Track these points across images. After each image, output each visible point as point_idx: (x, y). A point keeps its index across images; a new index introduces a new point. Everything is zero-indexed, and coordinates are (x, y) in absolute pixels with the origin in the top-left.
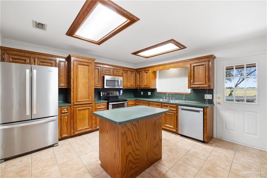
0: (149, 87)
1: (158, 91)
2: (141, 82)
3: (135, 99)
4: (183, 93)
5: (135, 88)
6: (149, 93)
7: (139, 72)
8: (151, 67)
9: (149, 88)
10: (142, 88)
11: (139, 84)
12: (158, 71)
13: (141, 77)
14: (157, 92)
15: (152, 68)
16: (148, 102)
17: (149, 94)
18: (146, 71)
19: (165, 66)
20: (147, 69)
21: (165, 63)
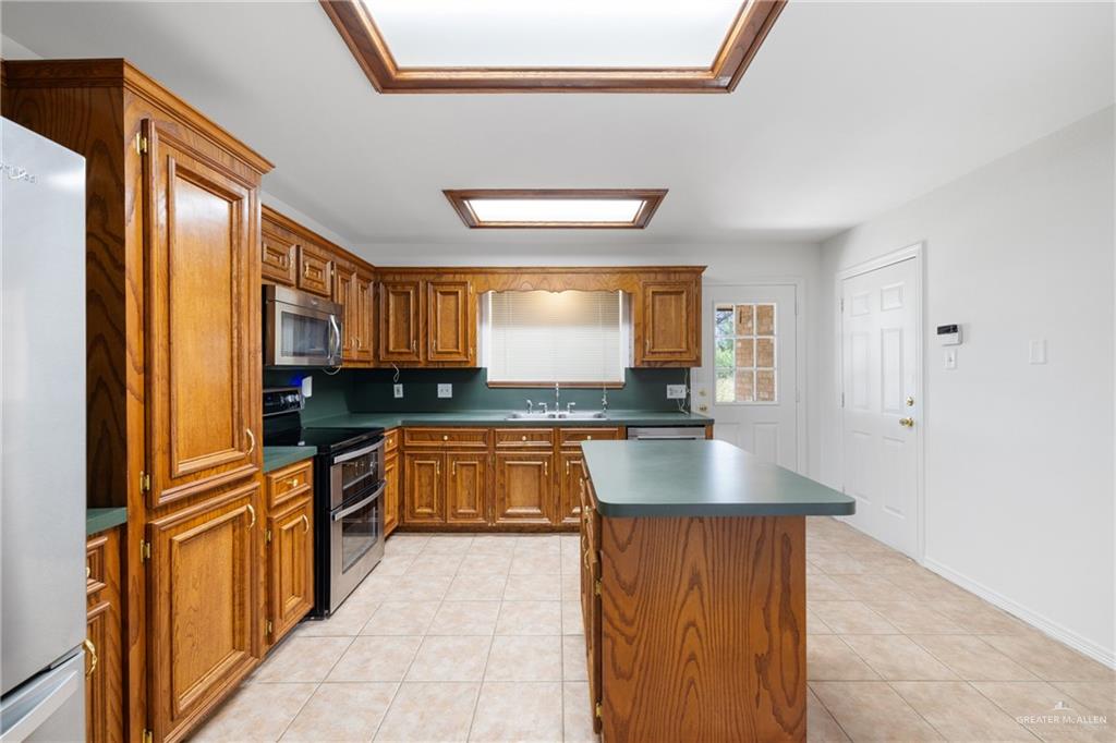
0: (468, 362)
1: (491, 377)
2: (417, 338)
3: (399, 423)
4: (601, 384)
5: (371, 366)
6: (445, 391)
7: (399, 288)
8: (474, 273)
9: (463, 366)
10: (420, 366)
11: (397, 345)
12: (490, 292)
13: (417, 314)
14: (487, 384)
15: (481, 278)
16: (486, 427)
17: (441, 395)
18: (443, 284)
19: (545, 279)
20: (448, 278)
21: (543, 265)
